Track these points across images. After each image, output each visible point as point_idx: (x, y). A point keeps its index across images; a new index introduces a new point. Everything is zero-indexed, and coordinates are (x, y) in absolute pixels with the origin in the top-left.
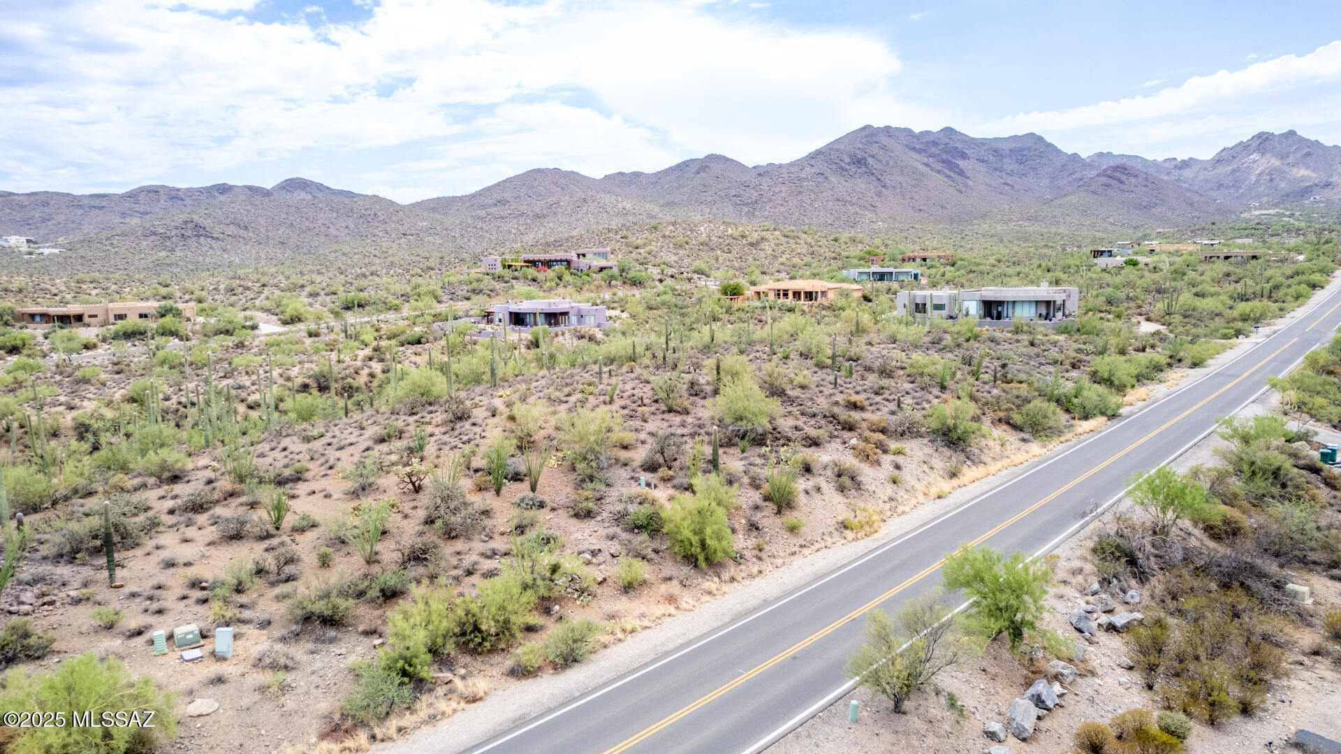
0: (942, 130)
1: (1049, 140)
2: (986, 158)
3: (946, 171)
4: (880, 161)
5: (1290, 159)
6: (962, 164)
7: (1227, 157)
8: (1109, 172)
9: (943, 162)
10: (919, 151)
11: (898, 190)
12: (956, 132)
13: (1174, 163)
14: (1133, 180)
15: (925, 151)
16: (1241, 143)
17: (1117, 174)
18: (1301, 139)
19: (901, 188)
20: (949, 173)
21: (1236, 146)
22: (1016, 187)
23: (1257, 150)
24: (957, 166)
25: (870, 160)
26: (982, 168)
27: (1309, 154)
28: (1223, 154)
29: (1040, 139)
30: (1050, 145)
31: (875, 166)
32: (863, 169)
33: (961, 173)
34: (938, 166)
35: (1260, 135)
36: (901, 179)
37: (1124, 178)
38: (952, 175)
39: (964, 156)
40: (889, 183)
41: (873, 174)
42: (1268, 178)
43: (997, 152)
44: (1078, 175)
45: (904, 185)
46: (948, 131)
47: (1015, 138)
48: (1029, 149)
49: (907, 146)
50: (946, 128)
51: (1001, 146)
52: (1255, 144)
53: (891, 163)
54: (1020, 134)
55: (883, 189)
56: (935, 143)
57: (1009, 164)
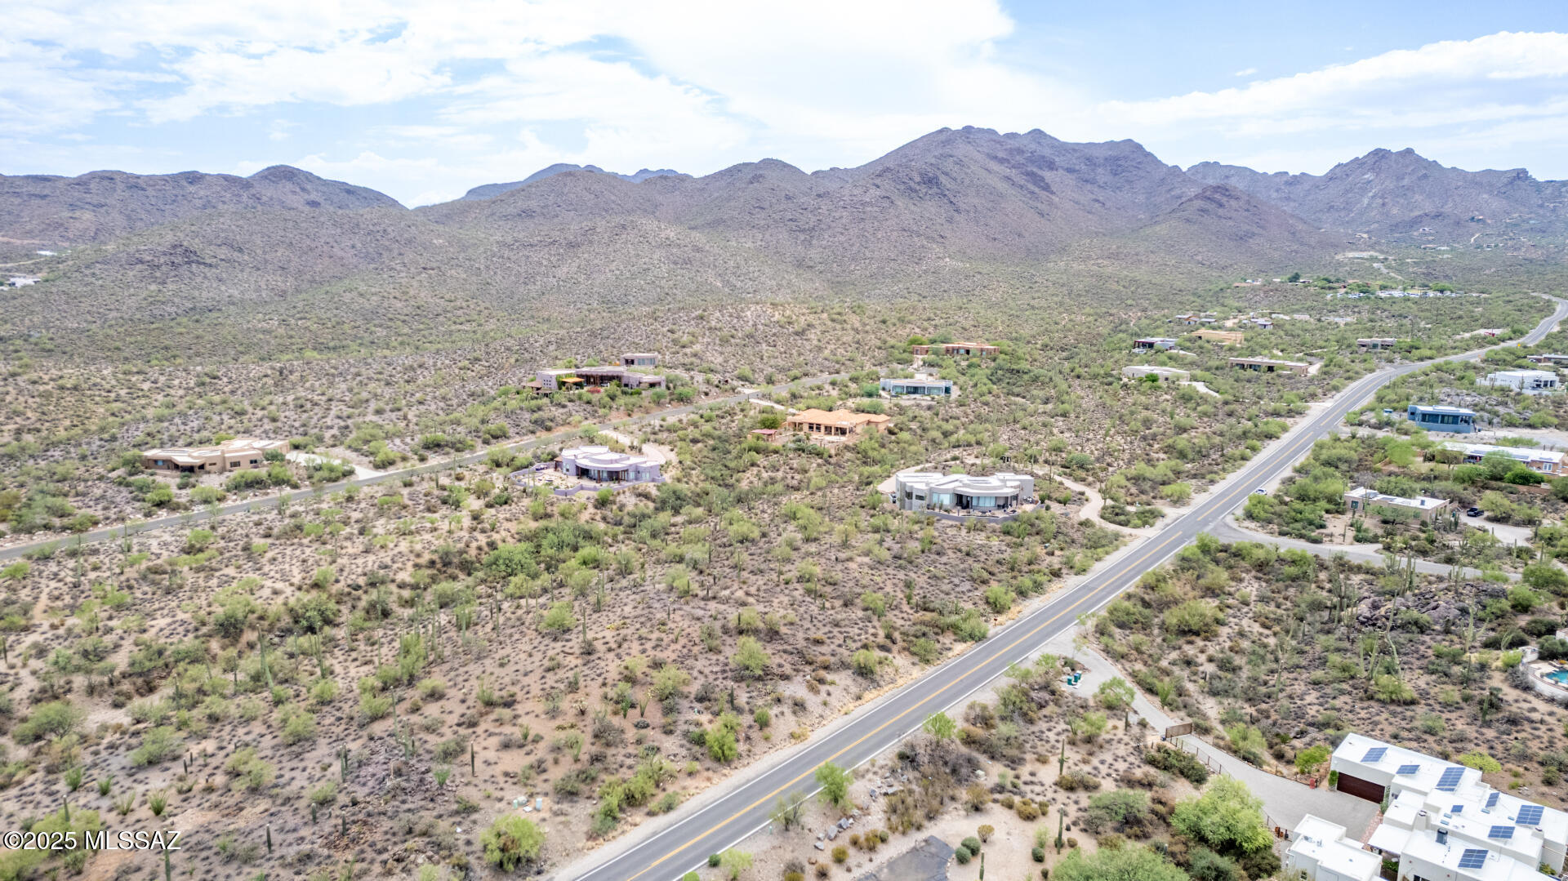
0: (1029, 133)
1: (1148, 150)
2: (1077, 168)
3: (1030, 186)
4: (955, 179)
5: (1406, 182)
6: (1048, 175)
7: (1340, 173)
8: (1208, 194)
9: (1028, 174)
10: (1001, 161)
11: (972, 215)
12: (1045, 135)
13: (1285, 179)
14: (1233, 203)
15: (1008, 161)
16: (1357, 159)
17: (1217, 196)
18: (1420, 158)
19: (976, 212)
20: (1033, 188)
21: (1352, 162)
22: (1108, 204)
23: (1372, 169)
24: (1042, 179)
25: (943, 179)
26: (1070, 179)
27: (1425, 176)
28: (1337, 170)
29: (1139, 147)
30: (1149, 154)
31: (949, 186)
32: (935, 190)
33: (1047, 188)
34: (1021, 180)
35: (1376, 152)
36: (976, 201)
37: (1224, 200)
38: (1037, 190)
39: (1051, 166)
40: (962, 206)
41: (945, 196)
42: (1380, 201)
43: (1090, 161)
44: (1177, 192)
45: (979, 209)
46: (1037, 134)
47: (1111, 144)
48: (1126, 158)
49: (988, 155)
50: (1035, 130)
51: (1095, 153)
52: (1370, 162)
53: (967, 182)
54: (1116, 140)
55: (956, 214)
56: (1020, 151)
57: (1103, 176)
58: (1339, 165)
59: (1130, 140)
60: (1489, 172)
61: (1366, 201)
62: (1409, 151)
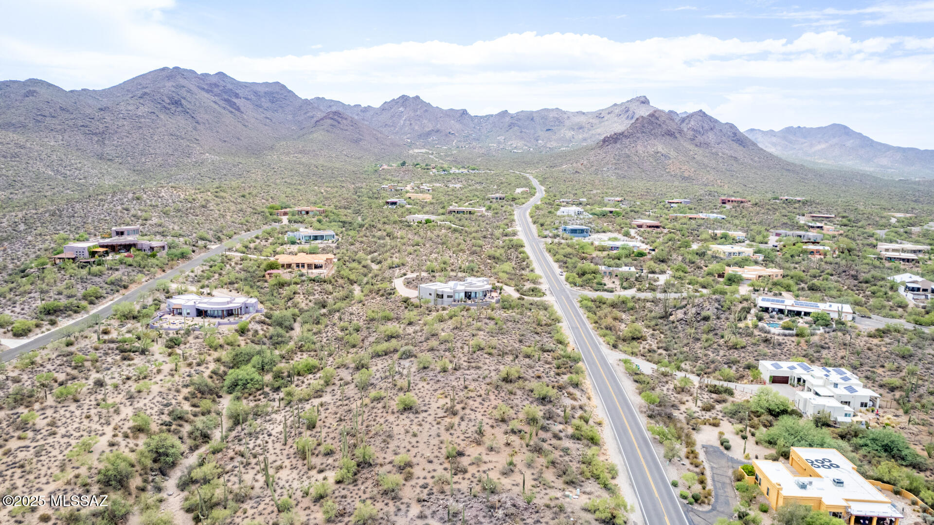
0: (216, 74)
1: (289, 88)
2: (249, 97)
3: (229, 108)
4: (190, 102)
5: (418, 113)
6: (237, 102)
7: (387, 107)
8: (331, 116)
9: (225, 100)
10: (208, 91)
11: (207, 126)
12: (226, 76)
13: (360, 109)
14: (344, 121)
15: (211, 91)
16: (394, 100)
17: (336, 117)
18: (423, 102)
19: (209, 124)
20: (231, 109)
21: (392, 101)
22: (274, 120)
23: (402, 105)
24: (235, 104)
25: (183, 101)
26: (249, 105)
27: (426, 111)
28: (386, 105)
29: (284, 87)
30: (290, 91)
31: (188, 107)
32: (180, 109)
33: (238, 109)
34: (222, 103)
35: (403, 96)
36: (206, 116)
37: (340, 119)
38: (233, 110)
39: (237, 96)
40: (200, 120)
41: (188, 113)
42: (409, 123)
43: (256, 93)
44: (310, 114)
45: (210, 121)
46: (221, 74)
47: (266, 84)
48: (277, 93)
49: (198, 87)
50: (220, 73)
51: (259, 89)
52: (401, 101)
53: (198, 104)
54: (270, 81)
55: (197, 125)
56: (216, 85)
57: (265, 103)
58: (386, 103)
59: (278, 83)
60: (452, 110)
61: (402, 122)
62: (417, 97)
